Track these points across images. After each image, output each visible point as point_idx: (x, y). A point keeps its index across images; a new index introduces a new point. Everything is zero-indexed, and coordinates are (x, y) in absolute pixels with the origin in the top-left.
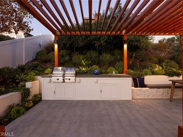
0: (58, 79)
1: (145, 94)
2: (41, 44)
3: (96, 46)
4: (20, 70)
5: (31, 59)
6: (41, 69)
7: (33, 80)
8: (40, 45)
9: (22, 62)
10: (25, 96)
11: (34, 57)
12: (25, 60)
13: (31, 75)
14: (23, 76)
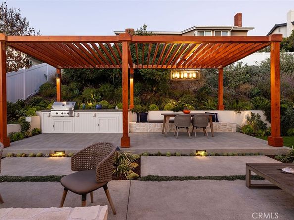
0: (57, 114)
1: (144, 128)
2: (47, 74)
3: (112, 78)
4: (20, 106)
5: (34, 93)
6: (43, 105)
7: (33, 114)
8: (45, 76)
9: (23, 97)
10: (25, 128)
11: (37, 91)
12: (26, 95)
13: (32, 110)
14: (22, 111)
